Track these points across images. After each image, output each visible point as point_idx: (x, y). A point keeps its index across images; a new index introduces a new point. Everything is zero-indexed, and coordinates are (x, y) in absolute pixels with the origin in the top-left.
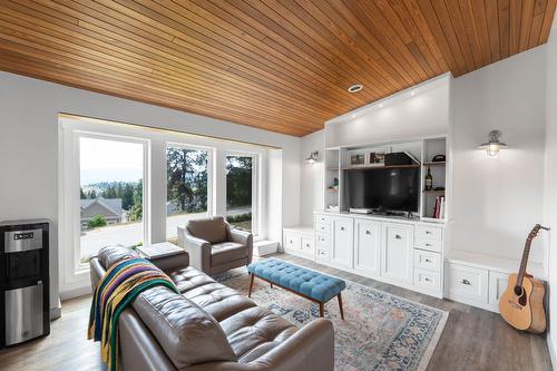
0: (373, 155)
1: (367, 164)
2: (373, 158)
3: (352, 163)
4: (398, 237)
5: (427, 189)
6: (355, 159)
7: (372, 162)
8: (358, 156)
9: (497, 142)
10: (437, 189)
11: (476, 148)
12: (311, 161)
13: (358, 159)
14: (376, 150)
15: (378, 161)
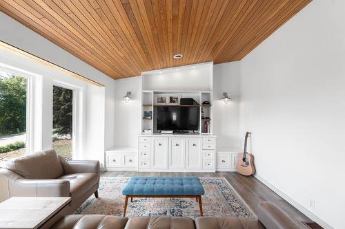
0: (171, 98)
1: (168, 103)
2: (172, 100)
3: (158, 102)
4: (194, 145)
5: (203, 118)
6: (160, 100)
7: (171, 102)
8: (162, 98)
9: (227, 97)
10: (207, 118)
11: (220, 99)
12: (127, 98)
13: (162, 100)
14: (173, 96)
15: (174, 102)
